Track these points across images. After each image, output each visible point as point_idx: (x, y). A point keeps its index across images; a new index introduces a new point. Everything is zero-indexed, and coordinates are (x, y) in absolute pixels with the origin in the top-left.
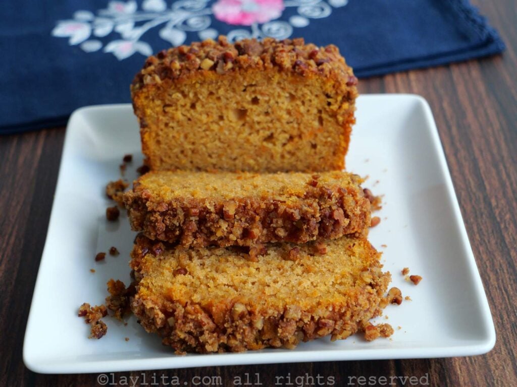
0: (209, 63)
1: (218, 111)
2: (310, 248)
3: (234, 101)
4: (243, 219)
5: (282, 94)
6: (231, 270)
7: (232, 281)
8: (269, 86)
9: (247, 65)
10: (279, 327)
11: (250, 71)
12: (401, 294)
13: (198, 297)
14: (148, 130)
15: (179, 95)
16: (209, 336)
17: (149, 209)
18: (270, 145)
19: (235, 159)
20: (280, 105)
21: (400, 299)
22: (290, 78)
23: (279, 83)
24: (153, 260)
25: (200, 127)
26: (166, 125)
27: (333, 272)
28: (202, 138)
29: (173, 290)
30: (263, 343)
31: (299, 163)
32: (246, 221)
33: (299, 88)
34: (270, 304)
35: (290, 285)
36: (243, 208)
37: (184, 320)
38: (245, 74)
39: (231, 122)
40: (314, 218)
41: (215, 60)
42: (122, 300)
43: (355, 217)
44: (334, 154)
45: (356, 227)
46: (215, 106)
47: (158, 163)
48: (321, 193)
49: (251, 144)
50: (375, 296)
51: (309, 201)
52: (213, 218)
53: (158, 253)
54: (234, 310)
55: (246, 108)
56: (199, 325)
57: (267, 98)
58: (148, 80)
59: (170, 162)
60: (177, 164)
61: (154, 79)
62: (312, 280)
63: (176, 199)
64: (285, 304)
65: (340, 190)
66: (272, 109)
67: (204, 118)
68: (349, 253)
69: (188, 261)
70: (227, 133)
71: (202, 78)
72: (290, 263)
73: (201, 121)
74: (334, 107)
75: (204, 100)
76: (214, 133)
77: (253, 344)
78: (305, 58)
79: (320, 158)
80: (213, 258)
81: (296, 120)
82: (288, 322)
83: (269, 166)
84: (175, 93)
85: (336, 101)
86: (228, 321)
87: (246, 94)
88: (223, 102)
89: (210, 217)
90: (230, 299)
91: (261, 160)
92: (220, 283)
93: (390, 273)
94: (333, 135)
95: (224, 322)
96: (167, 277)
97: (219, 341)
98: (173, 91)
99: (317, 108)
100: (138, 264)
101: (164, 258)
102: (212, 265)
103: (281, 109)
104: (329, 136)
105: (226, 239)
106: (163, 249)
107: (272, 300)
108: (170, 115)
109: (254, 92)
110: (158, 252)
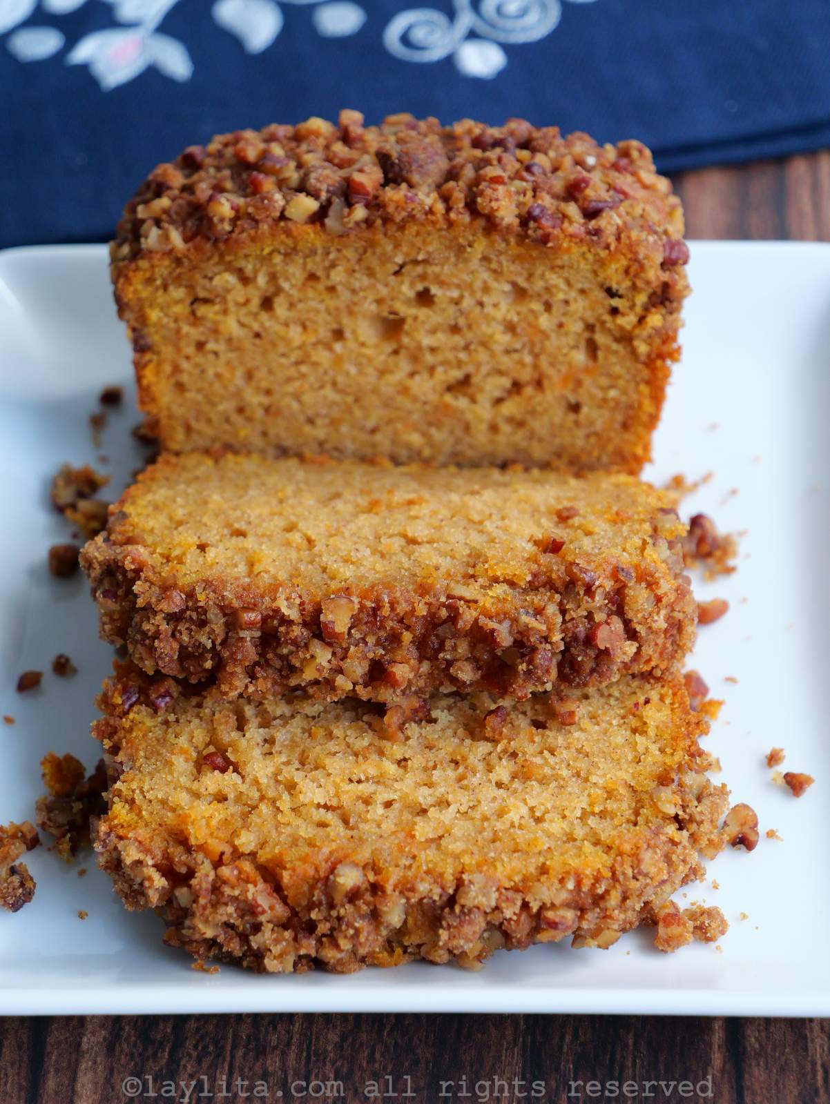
0: (309, 205)
1: (329, 318)
2: (537, 707)
3: (371, 297)
4: (371, 640)
5: (494, 285)
6: (338, 765)
7: (337, 795)
8: (461, 265)
9: (404, 214)
10: (441, 927)
11: (413, 229)
12: (756, 825)
13: (252, 839)
14: (155, 357)
15: (230, 279)
16: (275, 936)
17: (140, 602)
18: (462, 403)
19: (374, 431)
20: (489, 309)
21: (752, 837)
22: (515, 250)
23: (485, 259)
24: (149, 722)
25: (284, 355)
26: (200, 346)
27: (586, 780)
28: (289, 380)
29: (191, 820)
30: (405, 952)
31: (535, 444)
32: (378, 643)
33: (538, 272)
34: (425, 868)
35: (477, 815)
36: (370, 616)
37: (213, 897)
38: (398, 234)
39: (363, 345)
40: (547, 642)
41: (324, 196)
42: (75, 810)
43: (652, 637)
44: (625, 426)
45: (656, 656)
46: (322, 307)
47: (180, 435)
48: (568, 579)
49: (415, 399)
50: (685, 847)
51: (537, 599)
52: (296, 637)
53: (163, 705)
54: (334, 881)
55: (402, 315)
56: (249, 910)
57: (455, 294)
58: (152, 238)
59: (210, 432)
60: (227, 438)
61: (166, 237)
62: (532, 802)
63: (208, 584)
64: (460, 868)
65: (615, 573)
66: (467, 318)
67: (295, 334)
68: (634, 723)
69: (235, 735)
70: (353, 370)
71: (290, 242)
72: (483, 748)
73: (287, 341)
74: (627, 321)
75: (295, 293)
76: (321, 370)
77: (380, 955)
78: (555, 196)
79: (588, 436)
80: (296, 725)
81: (528, 346)
82: (465, 914)
83: (459, 448)
84: (219, 273)
85: (632, 307)
86: (320, 904)
87: (402, 283)
88: (343, 298)
89: (287, 633)
90: (326, 851)
91: (438, 435)
92: (306, 801)
93: (728, 788)
94: (621, 383)
95: (311, 906)
96: (181, 774)
97: (297, 949)
98: (216, 269)
99: (582, 319)
100: (112, 732)
101: (177, 721)
102: (293, 744)
103: (489, 319)
104: (613, 387)
105: (329, 684)
106: (175, 694)
107: (428, 856)
108: (208, 324)
109: (423, 277)
110: (162, 703)
